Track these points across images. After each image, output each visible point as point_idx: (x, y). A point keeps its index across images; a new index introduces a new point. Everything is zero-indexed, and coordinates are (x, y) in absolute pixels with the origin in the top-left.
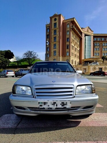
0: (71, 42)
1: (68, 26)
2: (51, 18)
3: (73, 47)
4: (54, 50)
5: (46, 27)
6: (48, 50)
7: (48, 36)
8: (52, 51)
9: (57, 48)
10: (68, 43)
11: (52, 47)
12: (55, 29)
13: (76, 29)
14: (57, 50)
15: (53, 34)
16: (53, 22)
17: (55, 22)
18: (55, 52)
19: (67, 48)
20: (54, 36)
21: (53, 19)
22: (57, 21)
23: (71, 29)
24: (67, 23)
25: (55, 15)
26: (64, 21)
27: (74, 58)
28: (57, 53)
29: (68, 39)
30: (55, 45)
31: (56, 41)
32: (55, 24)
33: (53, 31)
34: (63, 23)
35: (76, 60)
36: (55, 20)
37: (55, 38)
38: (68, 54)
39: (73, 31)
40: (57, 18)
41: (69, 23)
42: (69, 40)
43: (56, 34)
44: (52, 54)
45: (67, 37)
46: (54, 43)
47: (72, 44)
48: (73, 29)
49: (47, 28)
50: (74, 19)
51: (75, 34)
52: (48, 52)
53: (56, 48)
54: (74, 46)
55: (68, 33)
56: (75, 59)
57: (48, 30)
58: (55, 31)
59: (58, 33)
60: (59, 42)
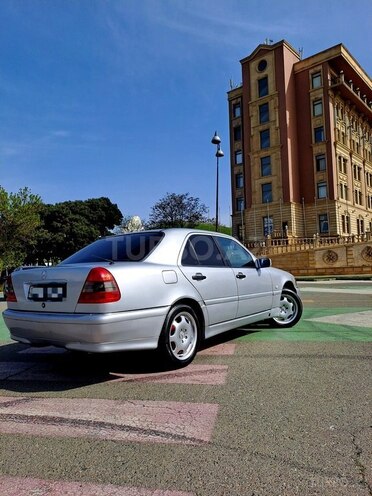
0: (333, 140)
1: (317, 82)
2: (245, 63)
3: (345, 160)
4: (265, 180)
5: (230, 101)
6: (242, 185)
7: (238, 133)
8: (257, 184)
9: (274, 172)
10: (318, 149)
11: (256, 169)
12: (265, 99)
13: (351, 90)
14: (275, 180)
15: (254, 121)
16: (255, 76)
17: (262, 75)
18: (266, 188)
19: (318, 169)
20: (261, 128)
21: (254, 65)
22: (270, 71)
23: (330, 93)
24: (311, 71)
25: (261, 50)
26: (298, 67)
27: (353, 206)
28: (276, 193)
29: (318, 130)
30: (265, 162)
31: (269, 145)
32: (263, 83)
33: (254, 112)
34: (294, 74)
35: (364, 214)
36: (263, 66)
37: (265, 135)
38: (323, 192)
39: (338, 100)
40: (269, 58)
41: (320, 67)
42: (323, 135)
43: (268, 120)
44: (257, 196)
45: (315, 123)
46: (263, 154)
47: (340, 151)
48: (339, 91)
49: (234, 102)
50: (342, 50)
51: (347, 109)
52: (239, 193)
53: (269, 173)
54: (348, 157)
55: (319, 110)
56: (358, 212)
57: (238, 112)
58: (264, 109)
59: (274, 115)
60: (284, 148)
